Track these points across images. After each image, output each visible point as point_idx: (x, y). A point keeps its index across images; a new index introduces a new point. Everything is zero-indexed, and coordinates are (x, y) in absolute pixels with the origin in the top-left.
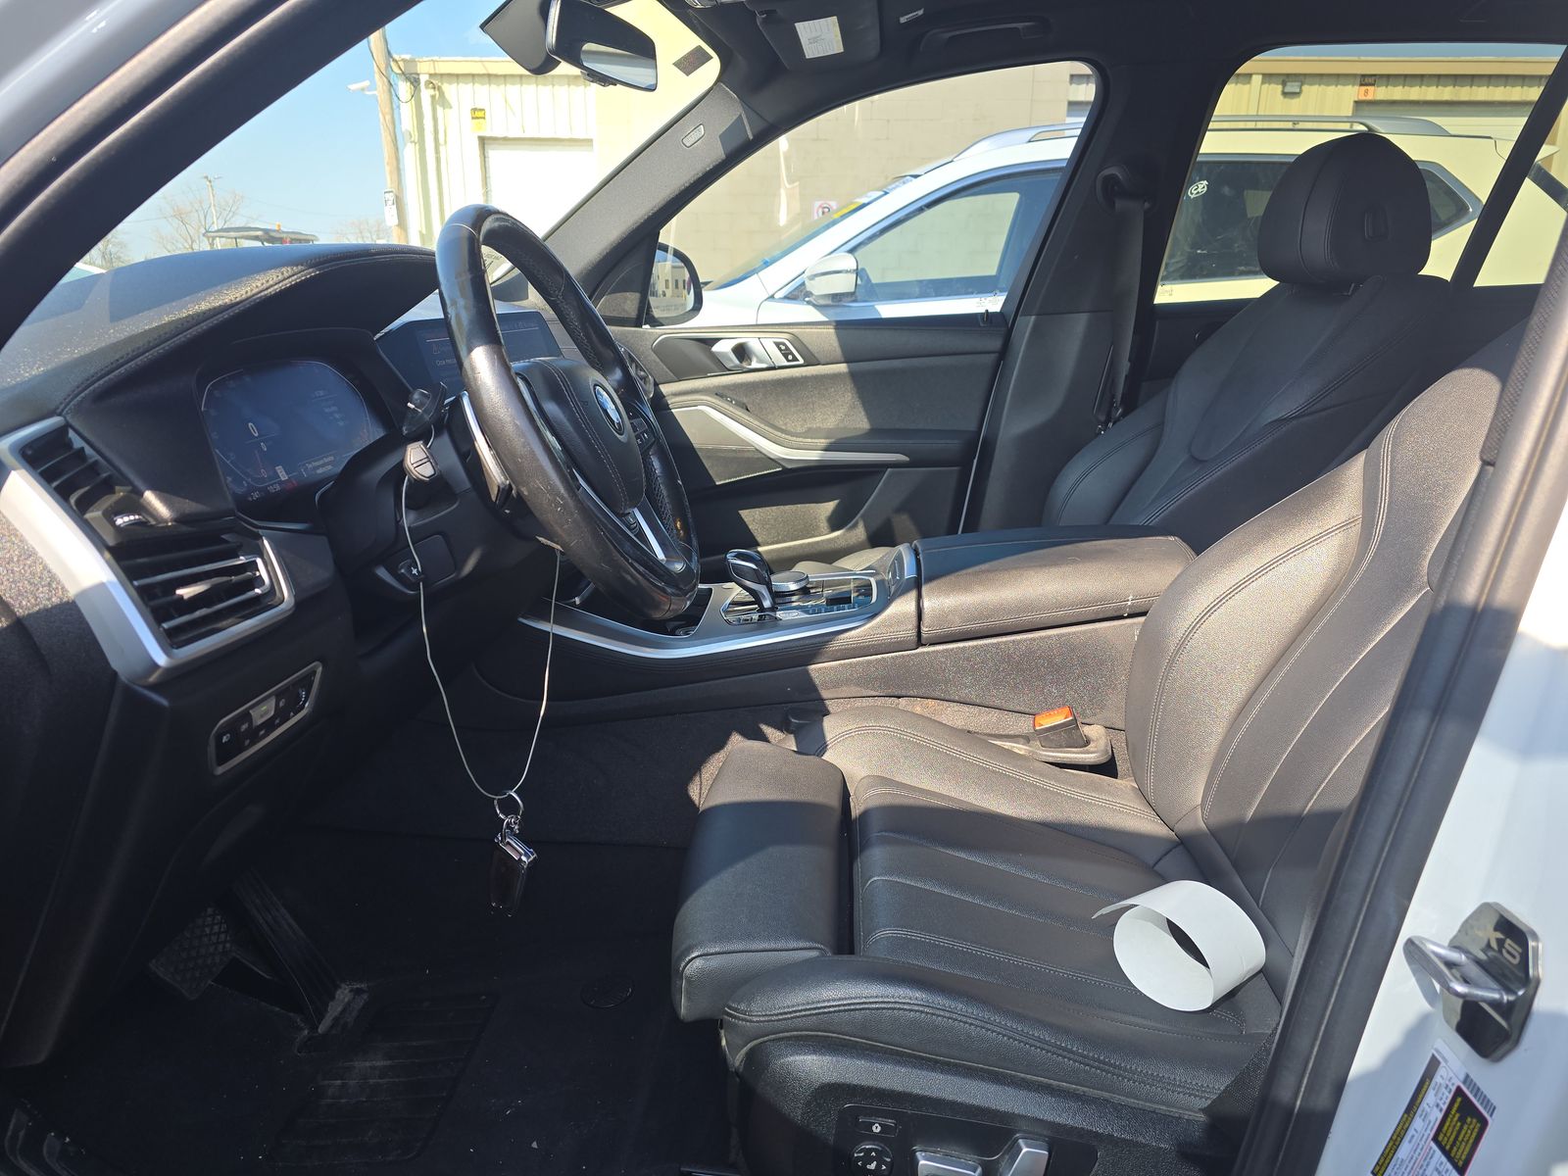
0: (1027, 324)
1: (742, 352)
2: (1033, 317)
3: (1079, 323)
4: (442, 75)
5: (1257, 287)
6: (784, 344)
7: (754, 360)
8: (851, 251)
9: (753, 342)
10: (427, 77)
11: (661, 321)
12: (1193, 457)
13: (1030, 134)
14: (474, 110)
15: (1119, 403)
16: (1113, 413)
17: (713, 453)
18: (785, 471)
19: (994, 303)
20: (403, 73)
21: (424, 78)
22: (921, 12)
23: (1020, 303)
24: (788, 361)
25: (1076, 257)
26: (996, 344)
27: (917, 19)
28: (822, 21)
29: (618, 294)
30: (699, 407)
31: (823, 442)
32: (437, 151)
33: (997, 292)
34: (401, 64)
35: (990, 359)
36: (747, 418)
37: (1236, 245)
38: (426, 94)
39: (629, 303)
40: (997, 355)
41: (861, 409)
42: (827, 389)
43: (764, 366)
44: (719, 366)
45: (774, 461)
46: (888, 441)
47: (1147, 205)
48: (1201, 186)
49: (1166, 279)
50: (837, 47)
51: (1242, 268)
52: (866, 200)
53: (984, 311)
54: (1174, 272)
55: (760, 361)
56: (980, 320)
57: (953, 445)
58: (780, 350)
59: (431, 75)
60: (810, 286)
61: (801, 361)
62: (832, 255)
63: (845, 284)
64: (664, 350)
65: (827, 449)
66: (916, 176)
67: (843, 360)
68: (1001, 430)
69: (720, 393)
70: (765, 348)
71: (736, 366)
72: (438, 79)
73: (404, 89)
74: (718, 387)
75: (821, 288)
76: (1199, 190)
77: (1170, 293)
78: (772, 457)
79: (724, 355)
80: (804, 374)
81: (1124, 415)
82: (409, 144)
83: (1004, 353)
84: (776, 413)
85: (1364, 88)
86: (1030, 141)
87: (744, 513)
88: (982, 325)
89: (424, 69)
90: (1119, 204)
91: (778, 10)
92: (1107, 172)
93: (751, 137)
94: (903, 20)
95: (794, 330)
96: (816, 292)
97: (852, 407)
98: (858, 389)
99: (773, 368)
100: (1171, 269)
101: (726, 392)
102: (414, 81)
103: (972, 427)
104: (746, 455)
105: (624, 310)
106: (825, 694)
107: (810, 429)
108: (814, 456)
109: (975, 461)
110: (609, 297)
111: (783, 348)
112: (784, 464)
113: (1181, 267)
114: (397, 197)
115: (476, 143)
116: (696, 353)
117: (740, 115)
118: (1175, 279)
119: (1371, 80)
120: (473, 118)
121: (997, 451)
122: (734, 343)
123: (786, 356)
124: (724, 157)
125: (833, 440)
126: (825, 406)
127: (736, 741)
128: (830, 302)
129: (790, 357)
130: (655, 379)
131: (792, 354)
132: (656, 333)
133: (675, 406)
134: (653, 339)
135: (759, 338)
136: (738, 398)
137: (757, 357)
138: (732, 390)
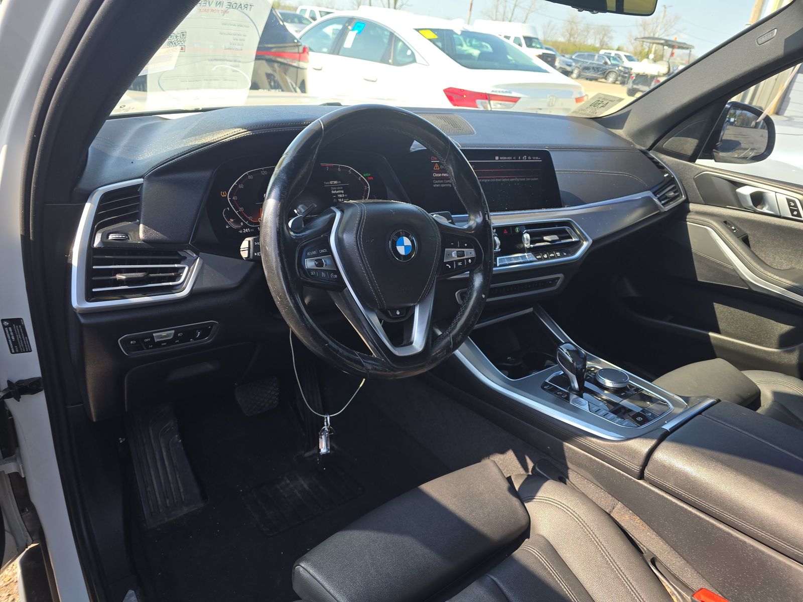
1: (758, 199)
6: (794, 202)
7: (766, 206)
9: (770, 193)
17: (702, 259)
18: (750, 291)
24: (793, 215)
29: (682, 138)
30: (705, 227)
31: (788, 283)
39: (690, 144)
43: (772, 213)
44: (738, 202)
45: (745, 282)
55: (771, 209)
58: (790, 205)
64: (704, 180)
65: (790, 289)
69: (726, 222)
70: (778, 198)
71: (751, 207)
74: (730, 217)
78: (743, 278)
79: (744, 196)
84: (770, 249)
87: (716, 305)
99: (780, 217)
104: (726, 270)
106: (569, 465)
107: (783, 270)
108: (777, 290)
110: (675, 138)
111: (792, 204)
112: (751, 286)
122: (754, 190)
123: (792, 211)
127: (510, 455)
129: (795, 213)
130: (687, 199)
131: (798, 211)
132: (701, 168)
133: (690, 221)
134: (698, 172)
135: (776, 192)
136: (743, 229)
137: (769, 205)
138: (740, 222)
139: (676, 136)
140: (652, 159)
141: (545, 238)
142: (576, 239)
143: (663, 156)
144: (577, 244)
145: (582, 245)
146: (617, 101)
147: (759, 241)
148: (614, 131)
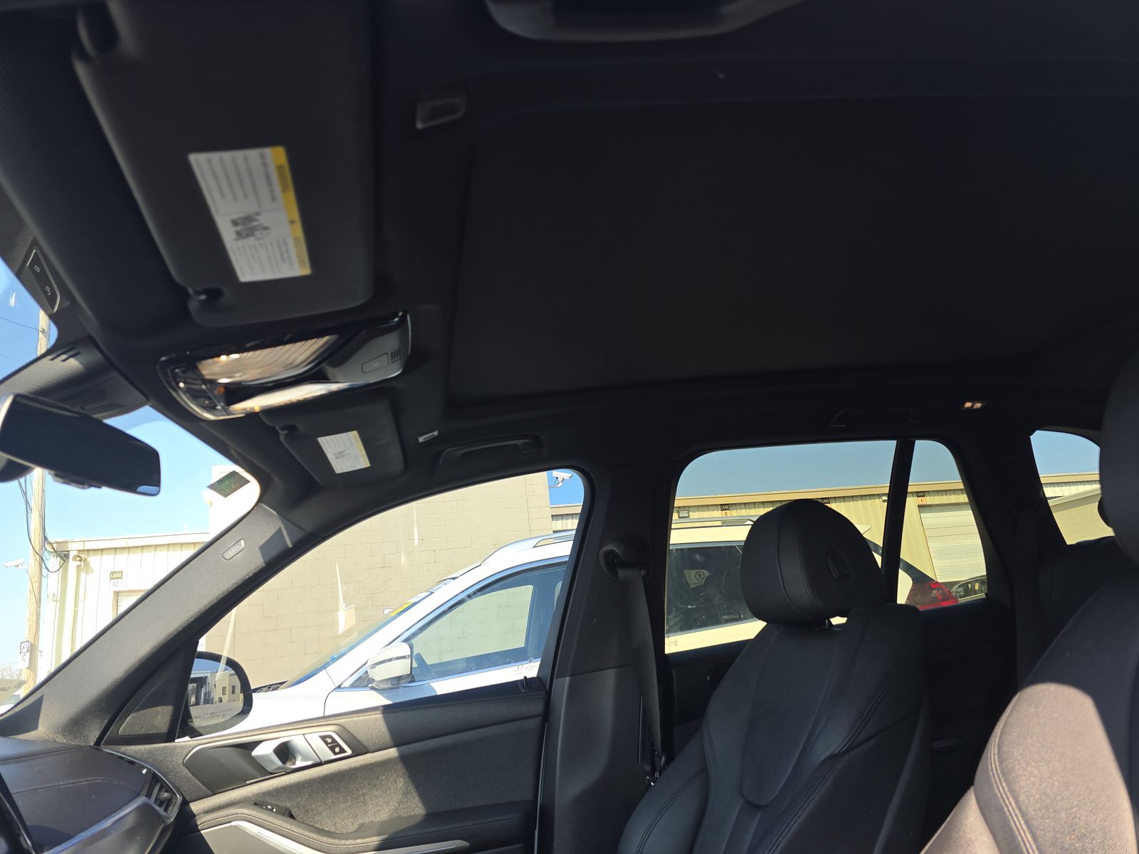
0: (563, 686)
1: (285, 752)
2: (568, 679)
3: (609, 679)
4: (88, 550)
5: (750, 629)
6: (330, 737)
7: (299, 758)
8: (406, 641)
9: (298, 740)
10: (76, 553)
11: (200, 730)
12: (747, 802)
13: (534, 542)
14: (113, 573)
15: (660, 751)
16: (657, 763)
19: (530, 669)
20: (55, 551)
21: (72, 554)
22: (436, 433)
23: (553, 667)
24: (335, 754)
25: (595, 621)
26: (538, 707)
27: (434, 439)
28: (344, 435)
30: (234, 823)
31: (375, 840)
32: (76, 605)
33: (532, 658)
34: (55, 546)
35: (535, 723)
36: (289, 827)
37: (716, 599)
38: (72, 564)
39: (161, 717)
40: (540, 718)
41: (415, 794)
42: (378, 778)
43: (309, 763)
44: (262, 771)
46: (446, 827)
47: (643, 572)
49: (669, 631)
50: (363, 462)
51: (726, 617)
52: (416, 600)
53: (523, 678)
54: (674, 625)
55: (305, 759)
56: (520, 687)
57: (511, 820)
58: (327, 743)
59: (79, 551)
60: (371, 675)
61: (349, 752)
62: (389, 646)
63: (402, 668)
64: (197, 764)
66: (454, 579)
67: (392, 744)
68: (557, 795)
69: (258, 802)
70: (310, 744)
71: (279, 768)
72: (83, 555)
73: (53, 562)
74: (258, 795)
75: (380, 674)
77: (677, 643)
79: (265, 757)
80: (353, 766)
81: (668, 763)
82: (51, 602)
83: (547, 714)
84: (324, 814)
85: (724, 512)
88: (523, 691)
89: (73, 548)
90: (622, 573)
91: (298, 425)
92: (607, 548)
93: (290, 546)
94: (421, 439)
95: (341, 721)
96: (377, 679)
97: (405, 794)
98: (410, 773)
99: (319, 764)
100: (671, 624)
101: (268, 799)
102: (64, 556)
103: (528, 796)
105: (153, 726)
107: (361, 826)
109: (536, 832)
110: (135, 714)
111: (329, 740)
113: (680, 620)
114: (32, 645)
115: (111, 595)
116: (236, 759)
117: (280, 528)
118: (676, 632)
119: (726, 507)
120: (111, 579)
121: (556, 819)
122: (276, 744)
123: (332, 749)
124: (264, 565)
125: (385, 836)
126: (377, 797)
128: (389, 686)
129: (337, 750)
130: (184, 798)
131: (339, 745)
132: (189, 745)
133: (205, 827)
134: (185, 752)
135: (304, 735)
136: (280, 804)
137: (301, 754)
138: (273, 796)
139: (137, 711)
140: (111, 756)
146: (15, 687)
147: (307, 811)
148: (20, 737)
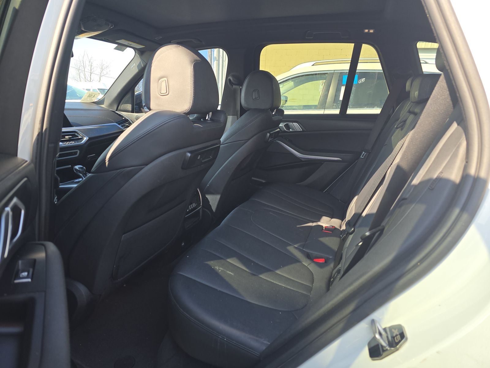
13: (313, 63)
39: (129, 106)
48: (363, 80)
76: (362, 81)
82: (215, 61)
86: (313, 65)
90: (234, 87)
92: (229, 78)
94: (156, 39)
117: (140, 61)
139: (124, 104)
140: (117, 114)
141: (66, 137)
142: (81, 137)
143: (122, 112)
144: (82, 139)
145: (84, 139)
148: (101, 106)
